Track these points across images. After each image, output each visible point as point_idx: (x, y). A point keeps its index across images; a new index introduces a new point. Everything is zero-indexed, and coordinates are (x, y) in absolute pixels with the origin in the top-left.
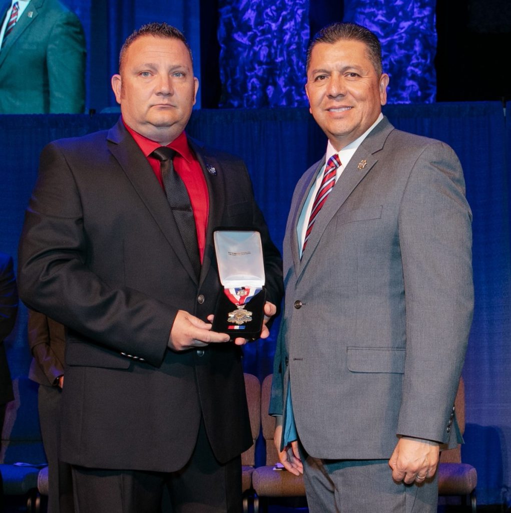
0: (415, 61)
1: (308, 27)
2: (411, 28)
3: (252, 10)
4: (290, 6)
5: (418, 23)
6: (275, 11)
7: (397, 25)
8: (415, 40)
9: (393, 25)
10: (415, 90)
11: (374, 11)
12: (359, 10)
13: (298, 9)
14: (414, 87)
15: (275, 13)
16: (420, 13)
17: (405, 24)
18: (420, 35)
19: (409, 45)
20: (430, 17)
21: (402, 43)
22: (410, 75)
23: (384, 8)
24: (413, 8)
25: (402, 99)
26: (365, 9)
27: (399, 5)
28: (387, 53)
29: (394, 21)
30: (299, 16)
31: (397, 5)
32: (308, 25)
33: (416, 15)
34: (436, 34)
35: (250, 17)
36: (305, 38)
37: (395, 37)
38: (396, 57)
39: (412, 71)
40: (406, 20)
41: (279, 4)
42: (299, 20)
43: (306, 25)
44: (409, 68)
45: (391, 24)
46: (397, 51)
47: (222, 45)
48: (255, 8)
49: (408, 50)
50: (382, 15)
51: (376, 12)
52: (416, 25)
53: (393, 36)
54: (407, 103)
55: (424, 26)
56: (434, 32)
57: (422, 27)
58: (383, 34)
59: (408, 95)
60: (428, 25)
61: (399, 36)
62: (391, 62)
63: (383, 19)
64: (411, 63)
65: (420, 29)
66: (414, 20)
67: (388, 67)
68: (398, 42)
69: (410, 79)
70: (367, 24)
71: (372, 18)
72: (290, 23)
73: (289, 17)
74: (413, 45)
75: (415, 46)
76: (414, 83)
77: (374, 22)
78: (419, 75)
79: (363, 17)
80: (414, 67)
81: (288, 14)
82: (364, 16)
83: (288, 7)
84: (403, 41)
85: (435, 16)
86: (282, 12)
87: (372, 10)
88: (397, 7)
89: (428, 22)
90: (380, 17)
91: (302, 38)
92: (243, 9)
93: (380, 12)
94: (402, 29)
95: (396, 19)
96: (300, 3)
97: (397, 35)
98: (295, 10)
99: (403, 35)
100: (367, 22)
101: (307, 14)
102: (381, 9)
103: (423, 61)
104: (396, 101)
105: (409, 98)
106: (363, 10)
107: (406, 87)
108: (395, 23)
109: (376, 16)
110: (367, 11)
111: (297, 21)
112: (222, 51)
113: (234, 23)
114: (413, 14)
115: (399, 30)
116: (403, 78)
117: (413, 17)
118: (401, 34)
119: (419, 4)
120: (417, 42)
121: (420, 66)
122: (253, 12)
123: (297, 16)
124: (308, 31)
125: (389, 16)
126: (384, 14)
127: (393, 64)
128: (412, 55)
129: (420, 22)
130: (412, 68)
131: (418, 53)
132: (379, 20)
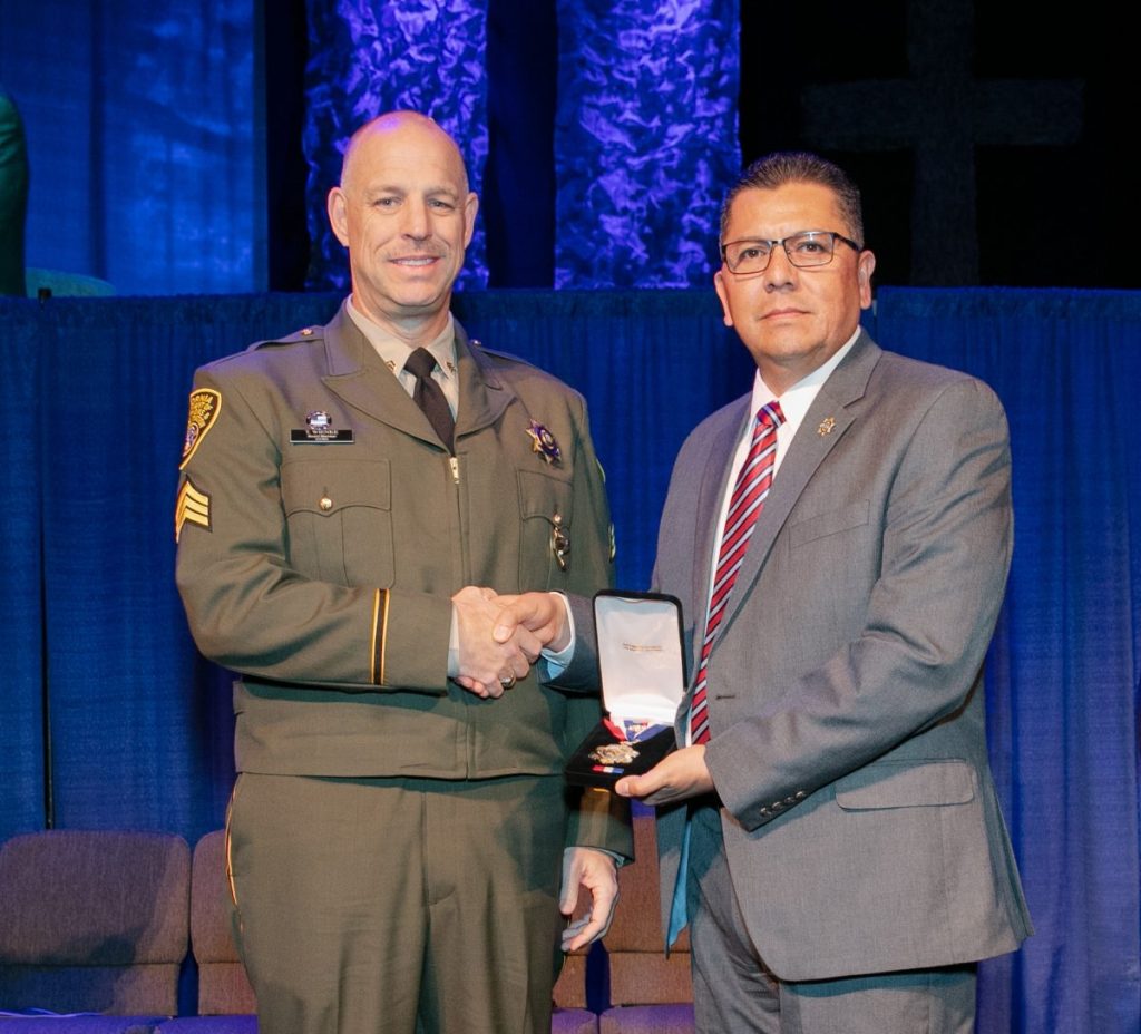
0: (697, 203)
1: (486, 131)
2: (691, 137)
3: (373, 93)
4: (449, 87)
5: (704, 128)
6: (418, 96)
7: (663, 131)
8: (697, 161)
9: (654, 131)
10: (699, 261)
11: (617, 103)
12: (587, 99)
13: (464, 95)
14: (696, 255)
15: (418, 102)
16: (708, 108)
17: (679, 131)
18: (708, 153)
19: (686, 171)
20: (728, 117)
21: (671, 167)
22: (688, 231)
23: (636, 96)
24: (694, 99)
25: (673, 278)
26: (598, 97)
27: (667, 92)
28: (643, 187)
29: (656, 122)
30: (468, 108)
31: (662, 93)
32: (484, 125)
33: (701, 113)
34: (738, 151)
35: (369, 108)
36: (479, 152)
37: (659, 155)
38: (660, 195)
39: (692, 223)
40: (681, 122)
41: (428, 82)
42: (467, 116)
43: (481, 127)
44: (687, 218)
45: (651, 129)
46: (661, 182)
47: (312, 164)
48: (378, 89)
49: (684, 182)
50: (633, 111)
51: (622, 104)
52: (700, 131)
53: (655, 153)
54: (684, 285)
55: (716, 135)
56: (736, 147)
57: (711, 137)
58: (634, 149)
59: (684, 272)
60: (725, 132)
61: (666, 153)
62: (650, 204)
63: (636, 118)
64: (690, 207)
65: (707, 140)
66: (697, 122)
67: (645, 214)
68: (665, 164)
69: (688, 238)
70: (604, 127)
71: (614, 116)
72: (450, 123)
73: (446, 109)
74: (694, 172)
75: (698, 174)
76: (698, 248)
77: (616, 125)
78: (706, 232)
79: (594, 113)
80: (696, 215)
81: (446, 103)
82: (597, 112)
83: (445, 90)
84: (674, 163)
85: (737, 115)
86: (433, 99)
87: (613, 100)
88: (662, 96)
89: (724, 127)
90: (628, 115)
91: (474, 154)
92: (354, 91)
93: (629, 105)
94: (672, 139)
95: (661, 120)
96: (469, 83)
97: (663, 151)
98: (460, 96)
99: (675, 151)
100: (603, 124)
101: (484, 106)
102: (632, 99)
103: (714, 203)
104: (661, 282)
105: (685, 277)
106: (594, 99)
107: (680, 254)
108: (658, 128)
109: (620, 113)
110: (603, 101)
111: (464, 118)
112: (311, 175)
113: (336, 120)
114: (693, 109)
115: (666, 141)
116: (673, 237)
117: (695, 116)
118: (669, 149)
119: (706, 91)
120: (702, 165)
121: (708, 215)
122: (374, 98)
123: (463, 109)
124: (484, 139)
125: (647, 111)
126: (638, 109)
127: (654, 208)
128: (693, 191)
129: (707, 127)
130: (693, 217)
131: (704, 189)
132: (627, 120)
